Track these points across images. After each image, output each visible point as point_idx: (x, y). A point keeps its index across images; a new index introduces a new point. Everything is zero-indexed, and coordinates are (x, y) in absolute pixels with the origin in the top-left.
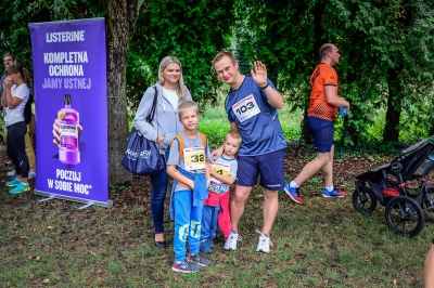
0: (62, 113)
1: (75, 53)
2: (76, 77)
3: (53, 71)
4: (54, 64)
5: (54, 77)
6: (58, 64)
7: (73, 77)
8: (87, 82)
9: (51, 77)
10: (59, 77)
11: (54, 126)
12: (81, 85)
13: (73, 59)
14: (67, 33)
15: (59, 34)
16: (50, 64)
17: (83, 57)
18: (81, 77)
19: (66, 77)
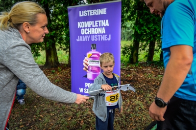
0: (89, 54)
1: (100, 21)
2: (100, 34)
3: (83, 32)
4: (84, 28)
5: (85, 35)
6: (87, 28)
7: (98, 34)
8: (108, 37)
9: (82, 35)
10: (88, 35)
11: (84, 61)
12: (104, 38)
13: (98, 24)
14: (94, 10)
15: (88, 11)
16: (82, 28)
17: (106, 23)
18: (104, 34)
19: (93, 35)
